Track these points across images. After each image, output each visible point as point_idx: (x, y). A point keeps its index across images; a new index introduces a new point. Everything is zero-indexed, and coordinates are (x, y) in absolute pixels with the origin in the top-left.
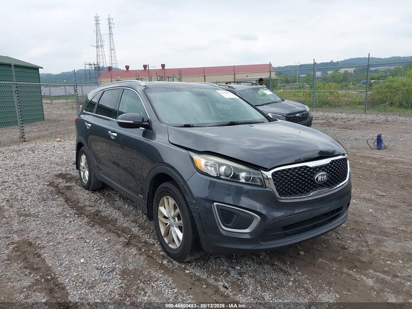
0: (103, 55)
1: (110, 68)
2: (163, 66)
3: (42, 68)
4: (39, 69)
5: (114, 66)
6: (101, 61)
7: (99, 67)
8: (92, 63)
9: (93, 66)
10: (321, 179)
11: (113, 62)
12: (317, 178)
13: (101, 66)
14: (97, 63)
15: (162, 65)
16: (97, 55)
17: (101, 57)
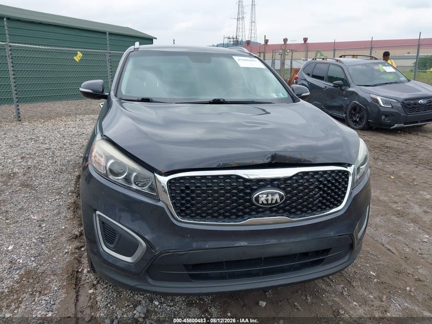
0: (243, 28)
1: (248, 43)
2: (305, 40)
3: (156, 39)
4: (154, 40)
5: (253, 40)
6: (241, 34)
7: (237, 41)
8: (231, 37)
9: (232, 40)
10: (267, 200)
11: (253, 36)
12: (258, 197)
13: (240, 40)
14: (236, 37)
15: (304, 38)
16: (237, 28)
17: (241, 30)
